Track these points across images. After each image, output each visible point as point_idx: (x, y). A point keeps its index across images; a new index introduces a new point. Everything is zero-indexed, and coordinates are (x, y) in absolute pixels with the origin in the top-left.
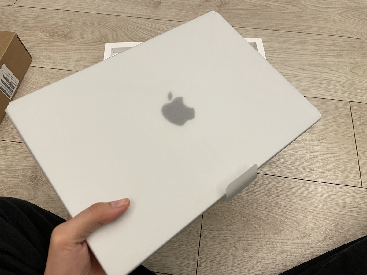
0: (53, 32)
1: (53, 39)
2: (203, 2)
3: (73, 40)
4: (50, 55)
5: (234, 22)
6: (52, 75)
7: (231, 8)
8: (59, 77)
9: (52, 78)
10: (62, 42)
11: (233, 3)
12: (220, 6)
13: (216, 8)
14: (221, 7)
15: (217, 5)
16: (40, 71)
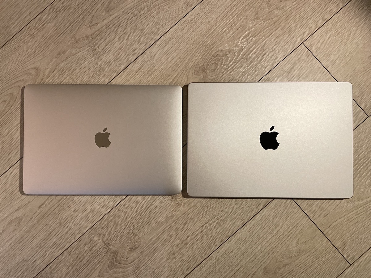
0: (219, 60)
1: (210, 55)
2: (136, 244)
3: (191, 73)
4: (188, 40)
5: (81, 248)
6: (159, 26)
7: (102, 264)
8: (152, 31)
9: (155, 23)
10: (198, 61)
11: (106, 273)
12: (114, 256)
13: (116, 249)
14: (112, 255)
15: (119, 254)
16: (174, 18)
